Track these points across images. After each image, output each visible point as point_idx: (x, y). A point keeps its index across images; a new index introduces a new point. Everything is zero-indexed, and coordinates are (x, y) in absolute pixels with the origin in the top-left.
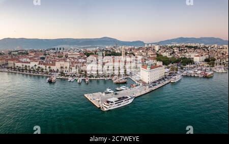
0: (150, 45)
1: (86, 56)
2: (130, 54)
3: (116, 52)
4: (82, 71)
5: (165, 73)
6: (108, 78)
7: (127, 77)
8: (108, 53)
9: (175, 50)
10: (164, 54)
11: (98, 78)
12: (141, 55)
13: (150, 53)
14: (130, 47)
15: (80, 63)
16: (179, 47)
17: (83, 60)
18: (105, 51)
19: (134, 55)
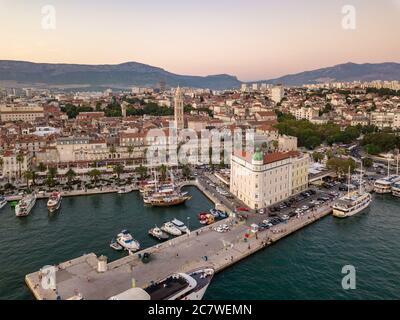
0: (255, 87)
1: (64, 117)
2: (199, 110)
3: (161, 103)
4: (42, 167)
5: (311, 175)
6: (128, 188)
7: (187, 182)
8: (137, 106)
9: (334, 102)
10: (300, 113)
11: (96, 191)
12: (231, 114)
13: (257, 109)
14: (200, 91)
15: (39, 139)
16: (345, 93)
17: (53, 131)
18: (129, 101)
19: (211, 113)
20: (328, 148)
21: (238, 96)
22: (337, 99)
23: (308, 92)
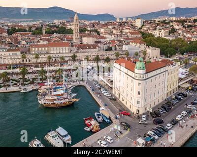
3: (69, 27)
8: (53, 29)
10: (156, 33)
19: (98, 33)
20: (181, 56)
21: (115, 24)
22: (178, 25)
23: (156, 22)
